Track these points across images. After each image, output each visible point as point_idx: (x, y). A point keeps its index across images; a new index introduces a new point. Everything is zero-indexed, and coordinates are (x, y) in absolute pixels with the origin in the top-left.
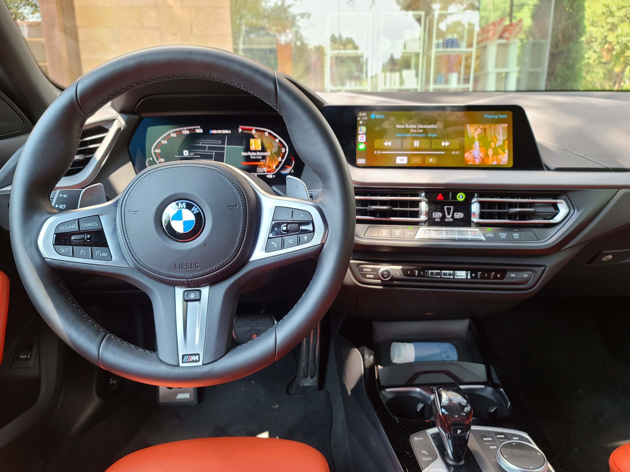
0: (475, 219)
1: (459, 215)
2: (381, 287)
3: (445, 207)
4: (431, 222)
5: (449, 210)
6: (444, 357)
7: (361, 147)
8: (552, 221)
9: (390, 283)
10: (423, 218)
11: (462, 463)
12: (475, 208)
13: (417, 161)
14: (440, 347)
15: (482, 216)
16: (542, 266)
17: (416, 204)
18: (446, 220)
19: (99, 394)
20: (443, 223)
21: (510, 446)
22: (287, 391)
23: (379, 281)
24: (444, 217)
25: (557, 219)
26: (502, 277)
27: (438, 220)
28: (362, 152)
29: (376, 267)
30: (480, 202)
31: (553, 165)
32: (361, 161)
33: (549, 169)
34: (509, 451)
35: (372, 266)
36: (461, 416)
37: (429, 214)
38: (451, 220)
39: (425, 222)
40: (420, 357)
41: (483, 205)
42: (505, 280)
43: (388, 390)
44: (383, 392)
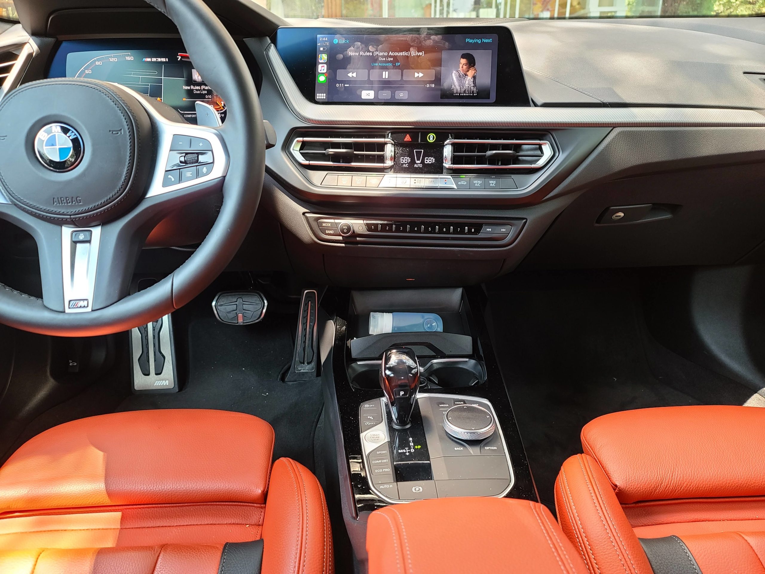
0: (447, 164)
1: (430, 160)
2: (343, 245)
3: (415, 150)
4: (398, 168)
5: (419, 153)
6: (426, 328)
7: (322, 79)
8: (533, 166)
9: (352, 240)
10: (389, 163)
11: (408, 426)
12: (448, 151)
13: (386, 95)
14: (423, 317)
15: (455, 160)
16: (523, 219)
17: (381, 147)
18: (415, 166)
19: (54, 376)
20: (411, 169)
21: (461, 409)
22: (283, 379)
23: (340, 238)
24: (413, 162)
25: (541, 162)
26: (477, 231)
27: (406, 166)
28: (322, 84)
29: (337, 221)
30: (453, 144)
31: (539, 101)
32: (320, 96)
33: (536, 105)
34: (456, 414)
35: (332, 221)
36: (407, 378)
37: (394, 158)
38: (421, 166)
39: (391, 168)
40: (399, 328)
41: (456, 147)
42: (480, 235)
43: (359, 363)
44: (353, 365)
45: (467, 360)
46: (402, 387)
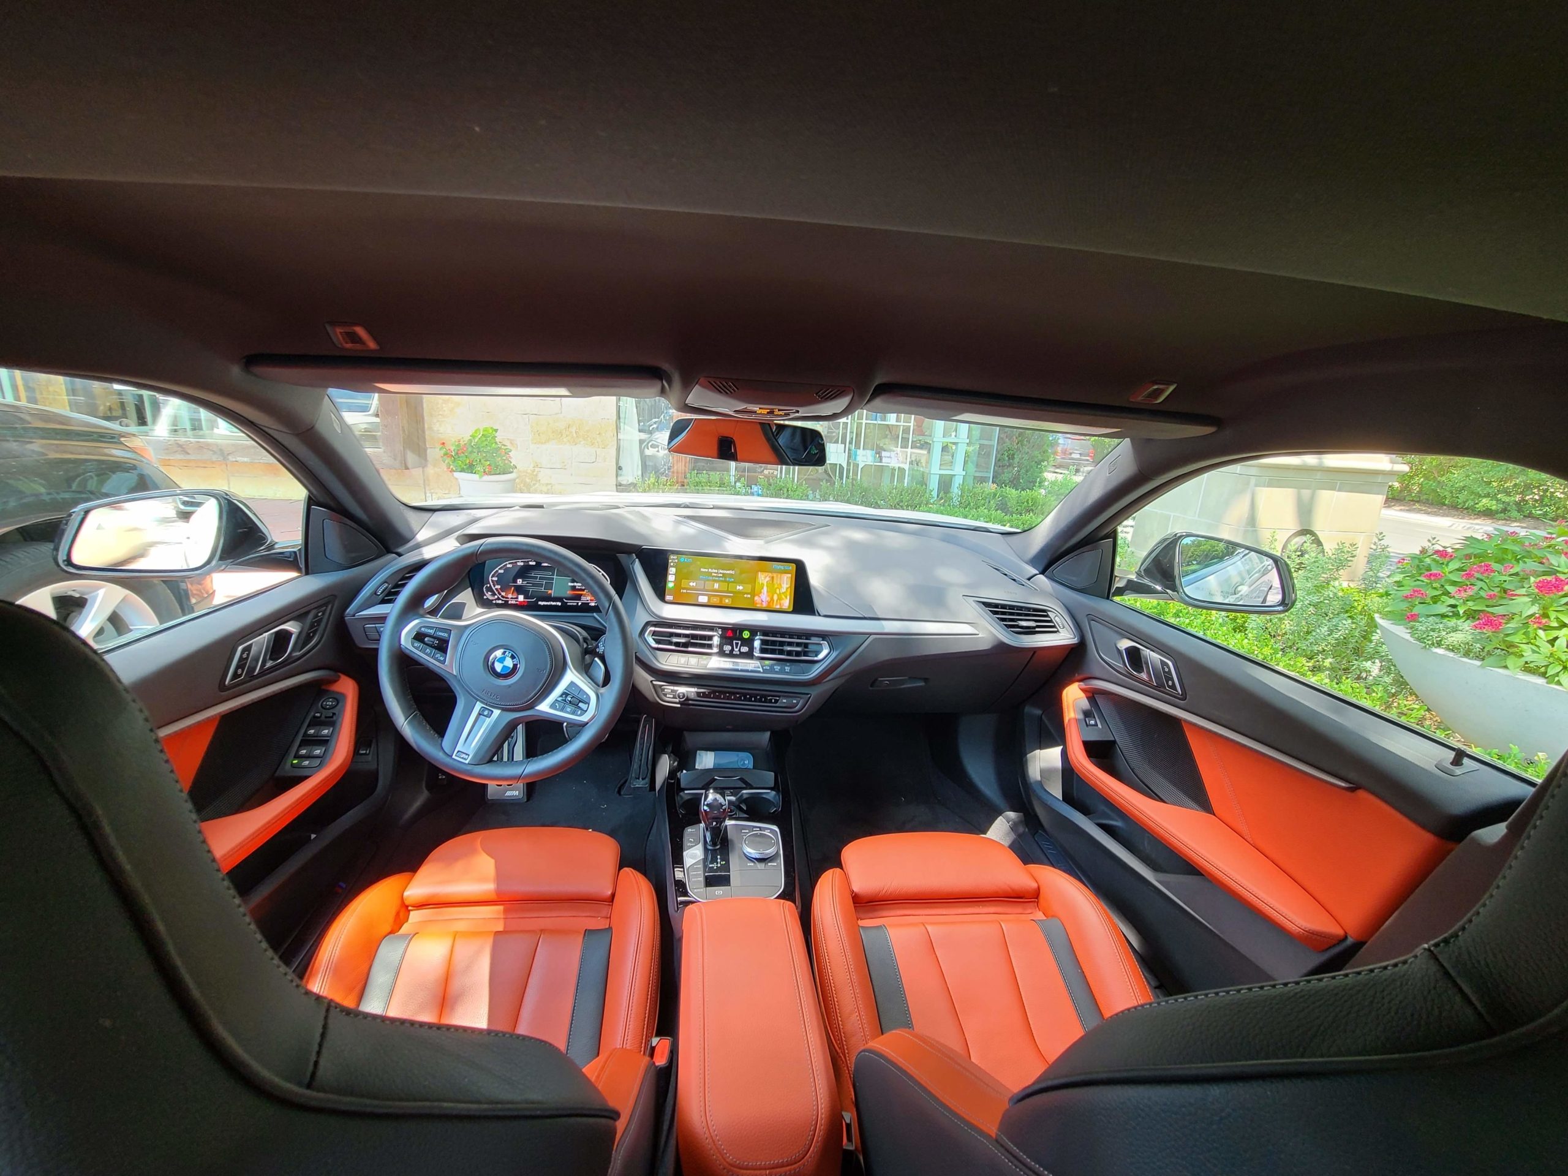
0: (757, 654)
1: (745, 649)
2: (679, 706)
3: (734, 642)
4: (722, 653)
5: (737, 644)
6: (740, 765)
7: (670, 585)
8: (816, 658)
9: (686, 702)
10: (715, 650)
11: (718, 847)
12: (757, 644)
13: (715, 601)
14: (738, 756)
15: (762, 651)
16: (808, 694)
17: (710, 638)
18: (734, 653)
19: (429, 788)
20: (731, 655)
21: (756, 835)
22: (619, 792)
23: (677, 700)
24: (733, 649)
25: (821, 656)
26: (776, 701)
27: (728, 652)
28: (670, 589)
29: (676, 688)
30: (761, 640)
31: (823, 612)
32: (668, 598)
33: (819, 615)
34: (752, 838)
35: (672, 688)
36: (719, 812)
37: (721, 647)
38: (738, 653)
39: (717, 653)
40: (719, 764)
41: (763, 642)
42: (777, 705)
43: (686, 792)
44: (681, 794)
45: (769, 791)
46: (715, 819)
